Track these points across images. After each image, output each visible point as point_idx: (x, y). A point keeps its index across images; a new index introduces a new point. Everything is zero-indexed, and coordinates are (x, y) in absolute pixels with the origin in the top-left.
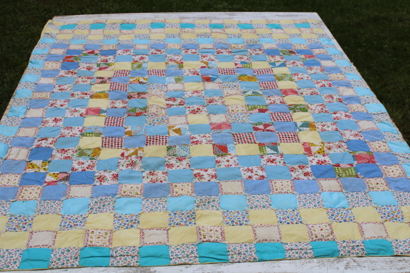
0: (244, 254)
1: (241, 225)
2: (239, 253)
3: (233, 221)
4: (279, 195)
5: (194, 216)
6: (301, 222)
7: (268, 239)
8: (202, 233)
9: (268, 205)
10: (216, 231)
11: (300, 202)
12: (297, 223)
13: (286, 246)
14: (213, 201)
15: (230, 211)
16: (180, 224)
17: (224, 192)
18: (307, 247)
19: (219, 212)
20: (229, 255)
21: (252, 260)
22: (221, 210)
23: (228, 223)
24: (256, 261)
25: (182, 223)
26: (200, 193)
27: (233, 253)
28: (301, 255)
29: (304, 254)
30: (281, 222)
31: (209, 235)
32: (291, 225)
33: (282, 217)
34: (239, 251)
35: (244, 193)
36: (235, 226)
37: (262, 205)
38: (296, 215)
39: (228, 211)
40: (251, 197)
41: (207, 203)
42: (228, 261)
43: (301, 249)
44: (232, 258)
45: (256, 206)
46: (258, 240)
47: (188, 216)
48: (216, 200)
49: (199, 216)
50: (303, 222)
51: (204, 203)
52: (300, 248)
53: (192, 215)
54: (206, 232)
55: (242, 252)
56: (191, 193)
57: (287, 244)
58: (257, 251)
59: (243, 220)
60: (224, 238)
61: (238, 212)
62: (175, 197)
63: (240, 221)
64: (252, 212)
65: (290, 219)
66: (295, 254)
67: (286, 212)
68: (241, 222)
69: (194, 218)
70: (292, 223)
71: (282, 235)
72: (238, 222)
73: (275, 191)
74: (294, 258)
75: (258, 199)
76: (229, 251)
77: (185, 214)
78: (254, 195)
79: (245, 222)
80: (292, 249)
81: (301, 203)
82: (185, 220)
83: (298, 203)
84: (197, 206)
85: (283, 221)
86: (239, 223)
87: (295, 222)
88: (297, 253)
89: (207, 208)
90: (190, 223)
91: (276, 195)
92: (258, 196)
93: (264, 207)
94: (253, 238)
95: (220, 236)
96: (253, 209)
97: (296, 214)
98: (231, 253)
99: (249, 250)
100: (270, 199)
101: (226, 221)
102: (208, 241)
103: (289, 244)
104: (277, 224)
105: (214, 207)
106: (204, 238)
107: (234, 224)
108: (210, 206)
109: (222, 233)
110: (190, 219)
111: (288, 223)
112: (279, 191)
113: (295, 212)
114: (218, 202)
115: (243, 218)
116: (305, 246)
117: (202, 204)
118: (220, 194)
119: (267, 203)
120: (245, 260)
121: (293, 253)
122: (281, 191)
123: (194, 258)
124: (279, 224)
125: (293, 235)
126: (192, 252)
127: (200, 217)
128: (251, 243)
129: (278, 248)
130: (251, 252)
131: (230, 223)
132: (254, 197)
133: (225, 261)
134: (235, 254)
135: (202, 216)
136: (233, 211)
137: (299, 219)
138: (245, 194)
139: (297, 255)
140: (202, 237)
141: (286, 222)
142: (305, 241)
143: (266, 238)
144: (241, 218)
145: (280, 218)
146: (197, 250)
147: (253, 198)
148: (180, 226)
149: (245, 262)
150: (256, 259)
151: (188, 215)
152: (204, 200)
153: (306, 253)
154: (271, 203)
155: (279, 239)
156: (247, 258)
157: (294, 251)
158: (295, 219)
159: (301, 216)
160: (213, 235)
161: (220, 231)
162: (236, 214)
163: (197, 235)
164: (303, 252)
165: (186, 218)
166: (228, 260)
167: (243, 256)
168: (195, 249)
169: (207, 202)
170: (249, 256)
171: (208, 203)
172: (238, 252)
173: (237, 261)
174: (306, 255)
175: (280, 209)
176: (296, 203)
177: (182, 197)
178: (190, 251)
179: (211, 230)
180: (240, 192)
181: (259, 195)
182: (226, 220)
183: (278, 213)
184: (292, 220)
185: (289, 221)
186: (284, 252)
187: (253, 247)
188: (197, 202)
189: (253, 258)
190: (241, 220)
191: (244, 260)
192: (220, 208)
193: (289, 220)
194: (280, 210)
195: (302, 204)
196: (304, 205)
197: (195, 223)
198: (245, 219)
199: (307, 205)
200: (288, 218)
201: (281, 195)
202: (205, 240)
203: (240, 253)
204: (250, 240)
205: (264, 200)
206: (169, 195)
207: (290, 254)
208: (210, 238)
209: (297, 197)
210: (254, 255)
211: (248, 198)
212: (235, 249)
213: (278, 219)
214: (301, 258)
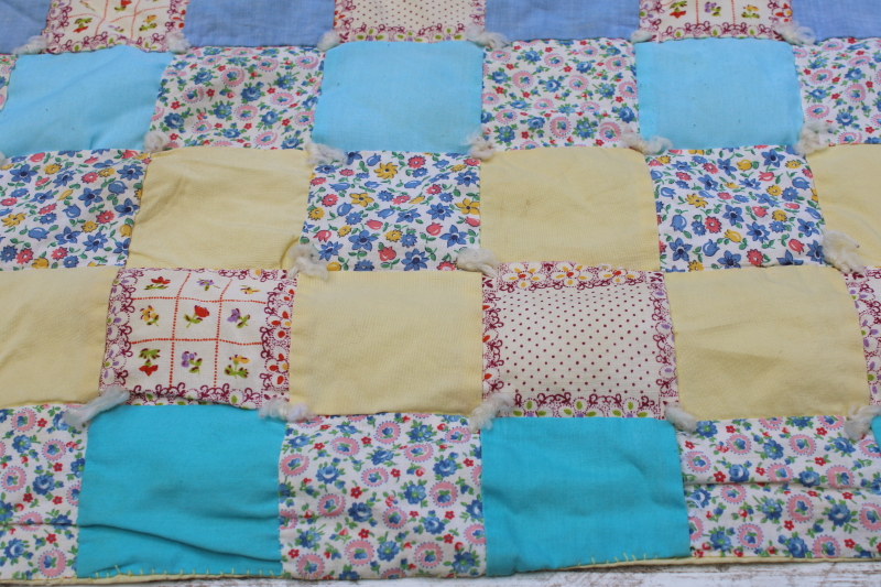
0: (393, 521)
1: (415, 263)
2: (353, 512)
3: (363, 241)
4: (689, 46)
5: (130, 194)
6: (817, 253)
7: (581, 393)
8: (140, 330)
9: (613, 118)
10: (236, 315)
11: (817, 95)
12: (787, 261)
13: (703, 446)
14: (280, 83)
15: (366, 155)
16: (28, 251)
17: (356, 25)
18: (847, 462)
19: (297, 167)
20: (285, 519)
21: (442, 568)
22: (314, 148)
23: (329, 251)
24: (474, 575)
25: (39, 248)
26: (214, 27)
27: (314, 506)
28: (801, 528)
29: (827, 525)
30: (681, 253)
31: (181, 348)
32: (747, 271)
33: (690, 212)
34: (356, 492)
35: (475, 33)
36: (380, 274)
37: (573, 119)
38: (789, 195)
39: (352, 156)
40: (513, 57)
41: (237, 100)
42: (270, 569)
43: (801, 481)
44: (304, 540)
45: (537, 125)
46: (507, 393)
47: (89, 197)
48: (301, 74)
49: (160, 191)
50: (830, 254)
51: (218, 98)
52: (797, 469)
53: (116, 190)
54: (162, 328)
55: (380, 507)
56: (161, 30)
57: (709, 432)
58: (490, 491)
59: (433, 229)
60: (278, 374)
61: (417, 164)
62: (66, 55)
63: (409, 239)
64: (505, 168)
65: (743, 232)
66: (757, 518)
67: (727, 167)
68: (421, 244)
69: (126, 210)
70: (758, 259)
71: (681, 364)
72: (398, 247)
73: (667, 20)
74: (749, 555)
75: (556, 72)
76: (286, 492)
77: (77, 178)
78: (539, 46)
79: (441, 247)
80: (739, 481)
81: (827, 102)
82: (63, 221)
83: (805, 105)
84: (170, 121)
85: (698, 241)
86: (401, 252)
87: (776, 252)
88: (774, 515)
89: (233, 134)
90: (93, 244)
91: (670, 46)
92: (560, 51)
93: (585, 129)
94: (476, 382)
95: (253, 354)
96: (518, 141)
97: (786, 183)
98: (300, 501)
99: (430, 477)
100: (627, 75)
101: (321, 235)
102: (169, 396)
103: (722, 436)
104: (651, 265)
105: (278, 128)
106: (148, 370)
107: (373, 256)
108: (256, 121)
109: (273, 336)
110: (104, 217)
111: (730, 261)
112: (690, 18)
113: (781, 170)
114: (310, 90)
115: (438, 212)
116: (836, 458)
117: (206, 104)
118: (330, 38)
119: (606, 105)
120: (395, 563)
121: (747, 511)
122: (705, 17)
123: (42, 532)
124: (669, 262)
125: (757, 364)
126: (43, 485)
127: (165, 200)
128: (462, 414)
129: (642, 468)
130: (441, 499)
131: (347, 246)
132: (532, 58)
133: (250, 568)
134: (329, 510)
135: (179, 188)
136: (386, 158)
137: (806, 228)
138: (483, 38)
139: (771, 532)
140: (133, 363)
141: (712, 249)
142: (835, 409)
143: (563, 384)
144: (423, 210)
145: (678, 223)
146: (79, 463)
147: (525, 66)
148: (28, 268)
149: (391, 575)
150: (471, 559)
151: (93, 187)
152: (218, 80)
153: (838, 517)
154: (629, 102)
155: (654, 393)
156: (409, 554)
157: (752, 495)
158: (779, 227)
159: (824, 208)
160: (204, 351)
161: (260, 319)
162: (402, 176)
163: (109, 342)
164: (819, 505)
165: (73, 210)
166: (278, 561)
167: (380, 530)
168: (68, 459)
169: (238, 89)
170: (427, 537)
171: (248, 94)
172: (350, 501)
173: (336, 566)
174: (840, 535)
175: (688, 143)
176: (795, 102)
177: (104, 56)
178: (31, 477)
179: (202, 313)
180: (450, 24)
181: (568, 43)
182: (323, 224)
183: (670, 173)
184: (756, 232)
185: (733, 248)
186: (676, 504)
187: (462, 449)
188: (174, 93)
189: (449, 552)
190: (420, 229)
191: (384, 565)
192: (305, 136)
193: (736, 238)
194: (686, 156)
195: (833, 114)
196: (845, 119)
197: (123, 248)
198: (446, 225)
199: (863, 121)
200: (734, 217)
201: (703, 47)
202: (148, 383)
203: (363, 508)
204: (451, 395)
205: (592, 82)
206: (34, 44)
207: (726, 522)
208: (182, 375)
209: (803, 63)
210: (460, 526)
211: (495, 66)
212: (331, 474)
213: (666, 226)
214: (797, 552)
